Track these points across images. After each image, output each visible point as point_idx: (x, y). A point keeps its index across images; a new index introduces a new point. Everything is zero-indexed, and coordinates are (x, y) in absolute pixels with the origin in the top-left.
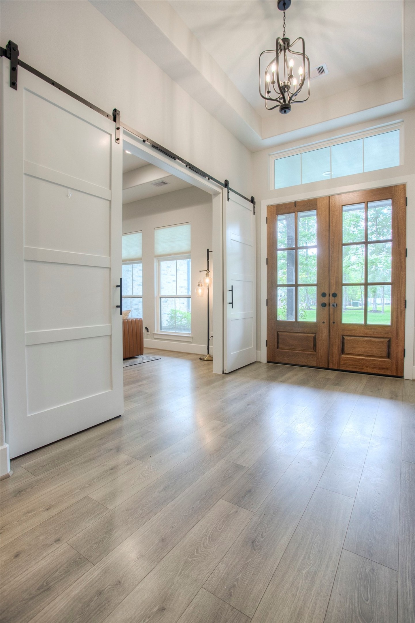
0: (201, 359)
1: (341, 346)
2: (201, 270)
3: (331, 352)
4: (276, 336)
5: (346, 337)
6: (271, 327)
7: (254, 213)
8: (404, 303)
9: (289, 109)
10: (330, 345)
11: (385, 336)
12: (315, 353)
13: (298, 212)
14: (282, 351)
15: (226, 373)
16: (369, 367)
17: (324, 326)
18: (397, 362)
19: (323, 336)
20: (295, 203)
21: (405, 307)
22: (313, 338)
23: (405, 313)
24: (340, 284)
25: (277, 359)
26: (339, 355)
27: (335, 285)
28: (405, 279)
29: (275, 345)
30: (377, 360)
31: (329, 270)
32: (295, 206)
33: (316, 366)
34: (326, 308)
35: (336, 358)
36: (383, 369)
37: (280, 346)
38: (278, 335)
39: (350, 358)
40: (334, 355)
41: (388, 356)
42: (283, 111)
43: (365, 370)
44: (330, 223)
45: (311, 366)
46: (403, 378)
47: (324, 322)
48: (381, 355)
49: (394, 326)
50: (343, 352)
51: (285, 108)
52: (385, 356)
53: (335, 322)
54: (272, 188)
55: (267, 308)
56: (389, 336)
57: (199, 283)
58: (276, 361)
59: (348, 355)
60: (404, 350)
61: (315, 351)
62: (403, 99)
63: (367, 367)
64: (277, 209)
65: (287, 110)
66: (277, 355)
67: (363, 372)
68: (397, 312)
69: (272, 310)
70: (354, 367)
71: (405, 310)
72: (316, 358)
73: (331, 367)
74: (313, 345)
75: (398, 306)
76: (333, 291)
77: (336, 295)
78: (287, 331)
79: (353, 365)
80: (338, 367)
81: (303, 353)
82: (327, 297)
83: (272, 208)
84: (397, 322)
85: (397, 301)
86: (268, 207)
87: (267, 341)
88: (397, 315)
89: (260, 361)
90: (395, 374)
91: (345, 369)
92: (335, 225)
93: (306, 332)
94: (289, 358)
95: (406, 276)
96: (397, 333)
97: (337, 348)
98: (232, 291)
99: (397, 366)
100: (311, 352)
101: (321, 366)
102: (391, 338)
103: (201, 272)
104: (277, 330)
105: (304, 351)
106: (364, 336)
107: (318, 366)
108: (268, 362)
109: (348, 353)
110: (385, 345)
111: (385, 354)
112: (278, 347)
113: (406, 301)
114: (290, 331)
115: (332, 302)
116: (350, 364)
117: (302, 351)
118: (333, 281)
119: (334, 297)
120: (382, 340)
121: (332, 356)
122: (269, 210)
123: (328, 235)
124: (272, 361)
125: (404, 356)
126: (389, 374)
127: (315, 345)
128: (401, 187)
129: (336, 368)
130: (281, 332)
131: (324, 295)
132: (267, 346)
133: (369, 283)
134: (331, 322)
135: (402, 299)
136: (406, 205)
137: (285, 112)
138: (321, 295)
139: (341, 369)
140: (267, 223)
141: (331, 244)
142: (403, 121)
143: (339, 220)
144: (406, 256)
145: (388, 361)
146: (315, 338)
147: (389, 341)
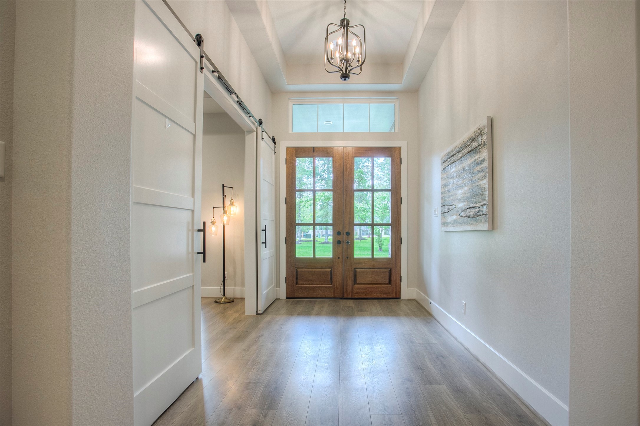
0: (217, 302)
1: (354, 277)
2: (214, 207)
3: (345, 283)
4: (295, 273)
5: (358, 269)
6: (290, 264)
7: (275, 153)
8: (400, 240)
9: (349, 78)
10: (344, 278)
11: (387, 267)
12: (332, 286)
13: (316, 157)
14: (301, 286)
15: (261, 313)
16: (376, 293)
17: (339, 261)
18: (396, 287)
19: (339, 269)
20: (314, 149)
21: (401, 243)
22: (330, 272)
23: (401, 248)
24: (352, 224)
25: (297, 295)
26: (353, 286)
27: (348, 225)
28: (401, 221)
29: (294, 282)
30: (382, 287)
31: (343, 212)
32: (314, 151)
33: (333, 297)
34: (341, 245)
35: (350, 289)
36: (386, 293)
37: (299, 281)
38: (297, 272)
39: (361, 287)
40: (348, 286)
41: (390, 283)
42: (343, 79)
43: (373, 296)
44: (344, 171)
45: (328, 298)
46: (400, 299)
47: (339, 258)
48: (384, 283)
49: (393, 258)
50: (355, 282)
51: (345, 76)
52: (387, 283)
53: (349, 257)
54: (290, 132)
55: (286, 246)
56: (390, 267)
57: (212, 221)
58: (296, 297)
59: (359, 284)
60: (401, 276)
61: (332, 284)
62: (402, 84)
63: (374, 293)
64: (296, 152)
65: (347, 79)
66: (296, 290)
67: (372, 298)
68: (395, 247)
69: (290, 248)
70: (365, 294)
71: (401, 246)
72: (332, 290)
73: (346, 296)
74: (329, 279)
75: (396, 242)
76: (346, 231)
77: (349, 234)
78: (306, 267)
79: (363, 293)
80: (351, 296)
81: (321, 286)
82: (342, 235)
83: (292, 150)
84: (396, 254)
85: (396, 238)
86: (288, 148)
87: (286, 278)
88: (396, 250)
89: (279, 298)
90: (395, 297)
91: (357, 297)
92: (349, 173)
93: (323, 267)
94: (308, 293)
95: (401, 219)
96: (396, 264)
97: (350, 280)
98: (265, 230)
99: (396, 290)
100: (328, 285)
101: (337, 297)
102: (391, 268)
103: (214, 208)
104: (296, 267)
105: (321, 285)
106: (372, 267)
107: (335, 297)
108: (287, 298)
109: (359, 283)
110: (387, 274)
111: (387, 281)
112: (297, 283)
113: (401, 238)
114: (308, 267)
115: (346, 239)
116: (361, 293)
117: (320, 285)
118: (346, 222)
119: (348, 235)
120: (385, 270)
121: (347, 286)
122: (288, 152)
123: (342, 181)
124: (291, 297)
125: (401, 282)
126: (390, 297)
127: (331, 278)
128: (397, 149)
129: (350, 297)
130: (300, 268)
131: (339, 233)
132: (286, 283)
133: (375, 224)
134: (346, 257)
135: (399, 237)
136: (401, 164)
137: (345, 80)
138: (336, 233)
139: (354, 297)
140: (286, 164)
141: (345, 189)
142: (398, 99)
143: (352, 170)
144: (401, 203)
145: (390, 287)
146: (331, 273)
147: (390, 271)
